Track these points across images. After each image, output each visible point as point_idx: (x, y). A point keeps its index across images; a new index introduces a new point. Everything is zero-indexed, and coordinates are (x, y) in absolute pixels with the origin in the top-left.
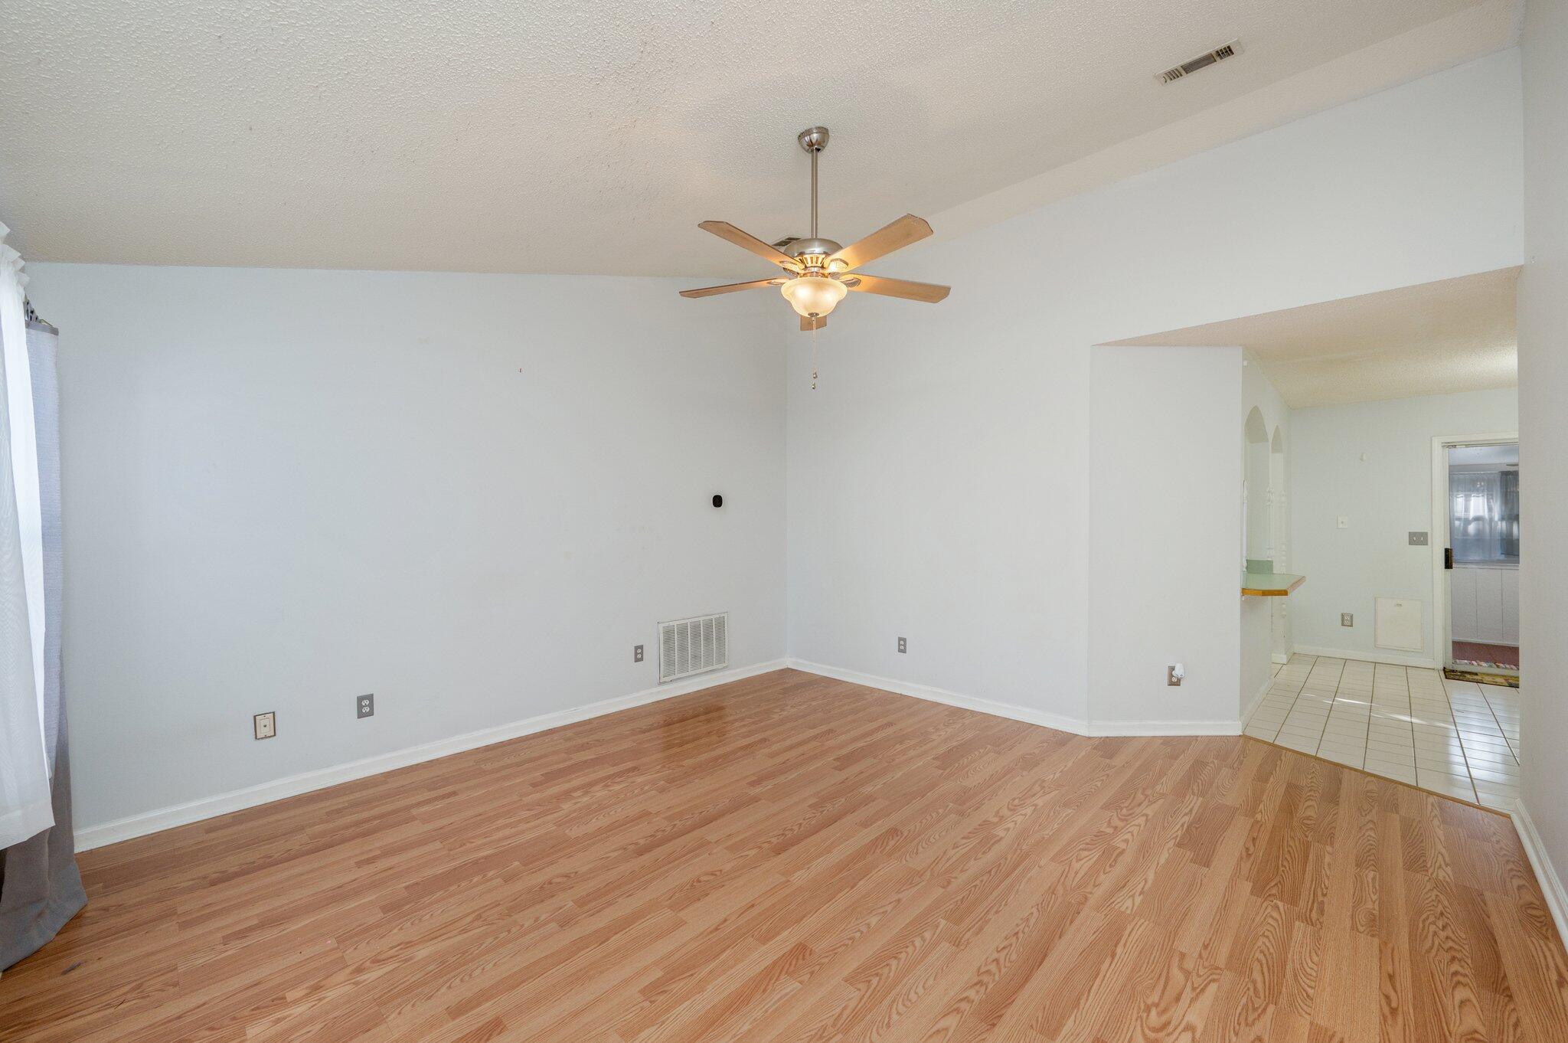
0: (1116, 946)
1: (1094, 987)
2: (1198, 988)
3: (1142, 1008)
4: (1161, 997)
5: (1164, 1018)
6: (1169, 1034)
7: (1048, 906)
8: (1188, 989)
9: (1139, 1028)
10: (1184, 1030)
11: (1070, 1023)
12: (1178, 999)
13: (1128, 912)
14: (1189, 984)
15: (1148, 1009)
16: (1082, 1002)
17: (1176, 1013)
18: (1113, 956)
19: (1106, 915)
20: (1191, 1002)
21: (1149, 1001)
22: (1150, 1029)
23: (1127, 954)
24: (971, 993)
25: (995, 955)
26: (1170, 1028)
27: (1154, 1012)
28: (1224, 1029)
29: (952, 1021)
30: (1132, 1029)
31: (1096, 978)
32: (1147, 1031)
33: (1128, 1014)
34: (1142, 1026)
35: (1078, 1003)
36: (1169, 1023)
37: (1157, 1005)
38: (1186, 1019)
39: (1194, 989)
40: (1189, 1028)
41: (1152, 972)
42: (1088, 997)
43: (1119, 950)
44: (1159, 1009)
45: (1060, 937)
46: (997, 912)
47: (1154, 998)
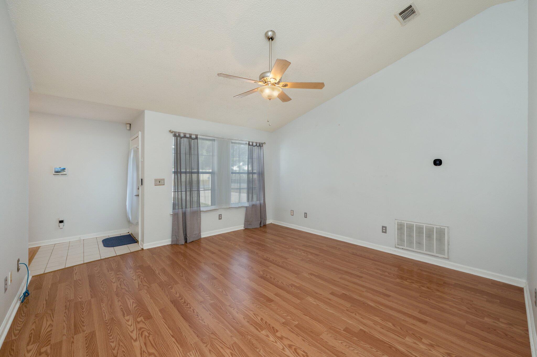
0: (175, 339)
1: (166, 325)
2: (143, 353)
3: (151, 333)
4: (149, 340)
5: (144, 336)
6: (139, 334)
7: (206, 329)
8: (145, 350)
9: (147, 328)
10: (137, 338)
11: (160, 315)
12: (145, 344)
13: (188, 354)
14: (146, 351)
15: (149, 334)
16: (164, 320)
17: (142, 340)
18: (173, 336)
19: (191, 345)
20: (141, 347)
21: (151, 336)
22: (144, 330)
23: (170, 341)
24: (183, 300)
25: (192, 308)
26: (140, 336)
27: (147, 334)
28: (127, 349)
29: (178, 295)
30: (148, 327)
31: (168, 327)
32: (144, 329)
33: (152, 328)
34: (146, 329)
35: (164, 319)
36: (141, 336)
37: (148, 337)
38: (138, 341)
39: (144, 352)
40: (135, 340)
41: (159, 343)
42: (164, 322)
43: (173, 339)
44: (147, 337)
45: (189, 326)
46: (210, 314)
47: (151, 338)
